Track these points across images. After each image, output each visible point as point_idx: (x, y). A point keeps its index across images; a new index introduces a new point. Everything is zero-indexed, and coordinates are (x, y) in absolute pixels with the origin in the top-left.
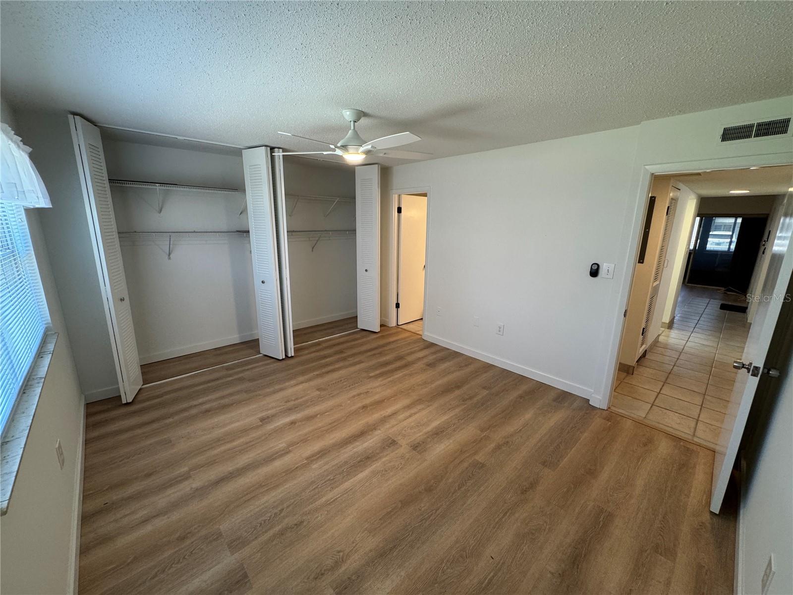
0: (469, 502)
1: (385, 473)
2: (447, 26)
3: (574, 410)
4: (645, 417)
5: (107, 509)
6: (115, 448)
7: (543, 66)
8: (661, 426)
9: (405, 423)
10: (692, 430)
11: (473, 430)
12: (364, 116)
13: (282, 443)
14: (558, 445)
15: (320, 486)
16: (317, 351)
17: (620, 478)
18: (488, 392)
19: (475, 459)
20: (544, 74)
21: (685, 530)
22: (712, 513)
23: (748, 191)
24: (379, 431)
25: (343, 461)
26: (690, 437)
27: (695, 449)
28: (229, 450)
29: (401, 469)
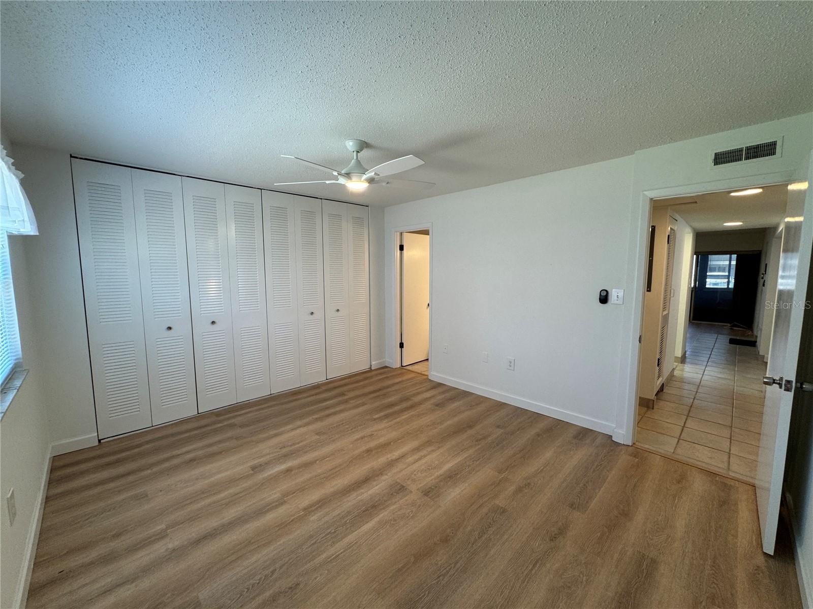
0: (492, 552)
1: (394, 523)
2: (449, 47)
3: (597, 447)
4: (674, 452)
5: (63, 577)
6: (81, 506)
7: (540, 90)
8: (692, 461)
9: (415, 466)
10: (726, 464)
11: (490, 472)
12: (366, 147)
13: (275, 493)
14: (584, 485)
15: (319, 541)
16: (316, 394)
17: (658, 519)
18: (502, 431)
19: (495, 503)
20: (542, 99)
21: (741, 574)
22: (765, 554)
23: (741, 223)
24: (386, 477)
25: (346, 511)
26: (724, 472)
27: (732, 484)
28: (214, 502)
29: (413, 517)
